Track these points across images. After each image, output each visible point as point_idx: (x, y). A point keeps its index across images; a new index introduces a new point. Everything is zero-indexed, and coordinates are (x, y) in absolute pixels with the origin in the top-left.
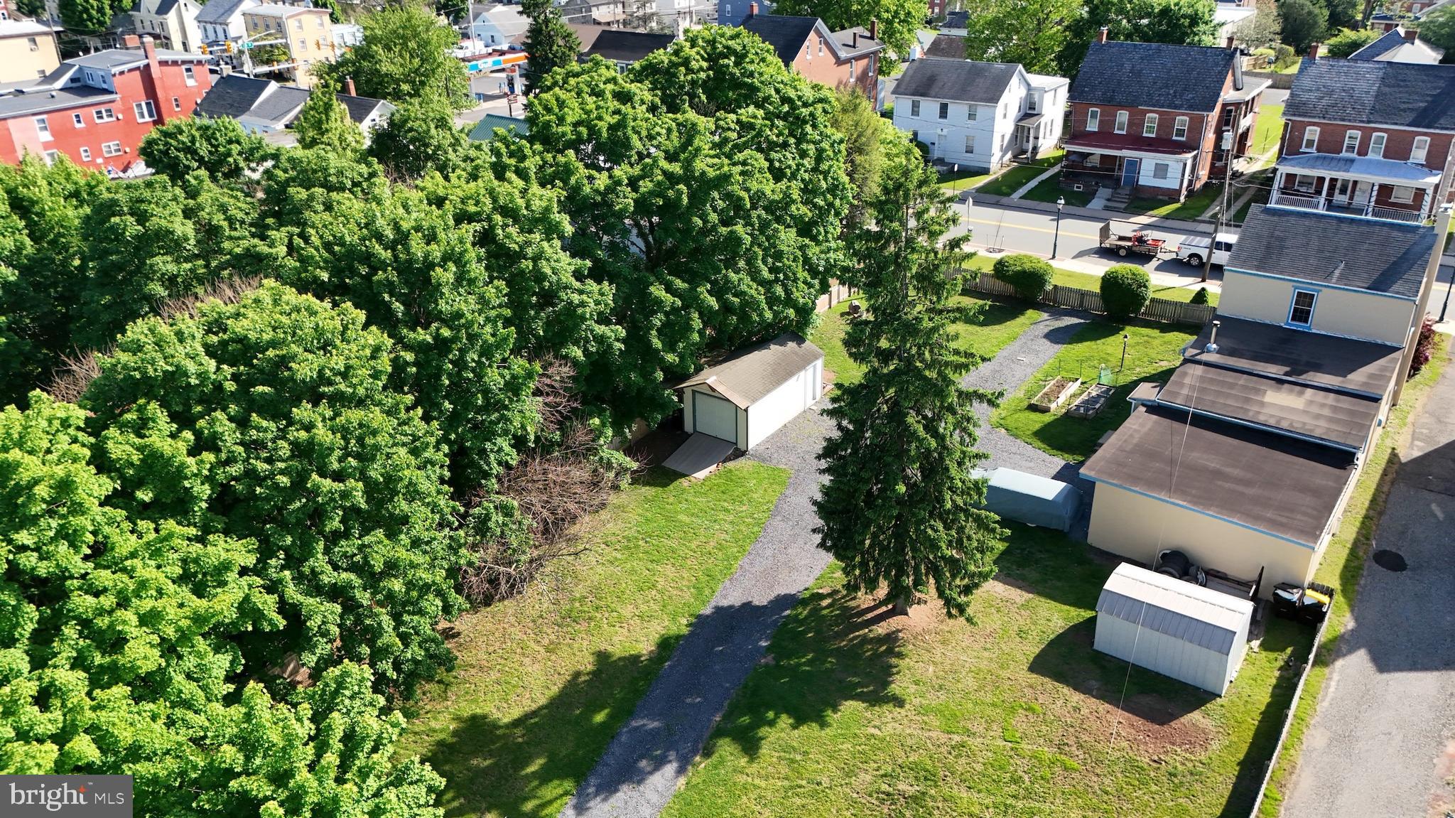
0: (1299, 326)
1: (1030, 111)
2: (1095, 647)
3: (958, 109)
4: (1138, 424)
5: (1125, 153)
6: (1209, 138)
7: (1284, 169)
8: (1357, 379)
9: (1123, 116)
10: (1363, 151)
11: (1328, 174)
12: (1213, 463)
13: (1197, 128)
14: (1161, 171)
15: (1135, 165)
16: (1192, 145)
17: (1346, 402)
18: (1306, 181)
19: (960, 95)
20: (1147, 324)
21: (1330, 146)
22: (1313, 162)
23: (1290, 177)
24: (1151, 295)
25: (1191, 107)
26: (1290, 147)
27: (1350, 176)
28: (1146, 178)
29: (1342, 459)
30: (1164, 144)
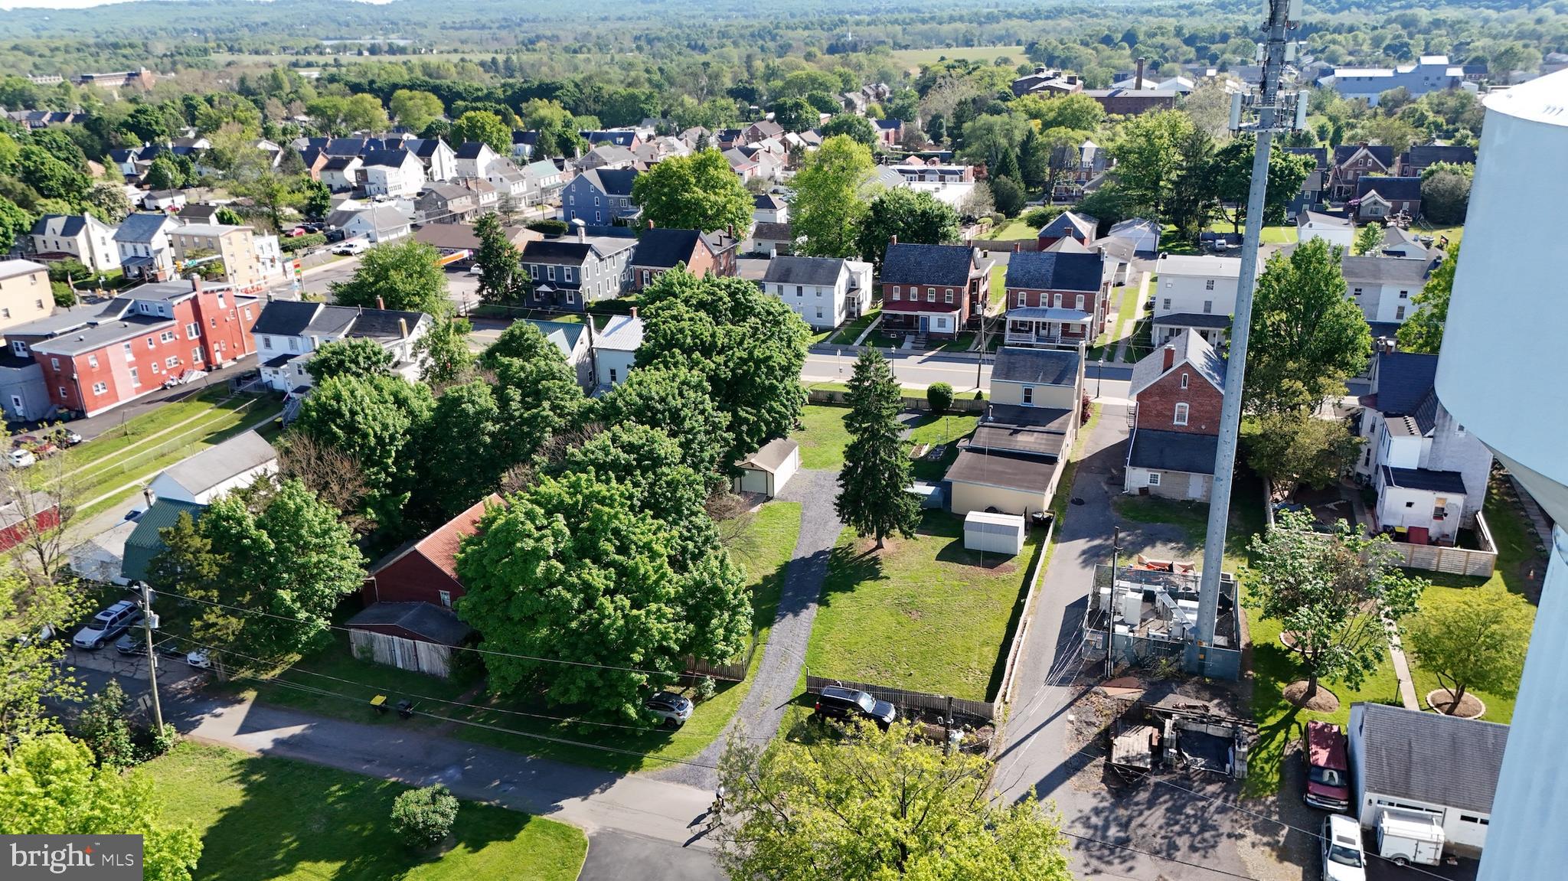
0: (1027, 405)
1: (852, 288)
2: (967, 546)
3: (809, 290)
4: (964, 457)
5: (919, 313)
6: (966, 300)
7: (1010, 318)
8: (1053, 426)
9: (914, 290)
10: (1051, 305)
11: (1034, 320)
12: (999, 468)
13: (959, 295)
14: (942, 323)
15: (926, 320)
16: (957, 306)
17: (1052, 436)
18: (1023, 324)
19: (810, 280)
20: (954, 413)
21: (1033, 302)
22: (1026, 313)
23: (1014, 323)
24: (954, 397)
25: (954, 284)
26: (1011, 304)
27: (1046, 320)
28: (934, 327)
29: (1052, 460)
30: (941, 307)
